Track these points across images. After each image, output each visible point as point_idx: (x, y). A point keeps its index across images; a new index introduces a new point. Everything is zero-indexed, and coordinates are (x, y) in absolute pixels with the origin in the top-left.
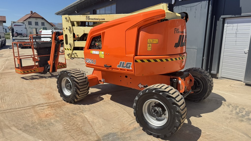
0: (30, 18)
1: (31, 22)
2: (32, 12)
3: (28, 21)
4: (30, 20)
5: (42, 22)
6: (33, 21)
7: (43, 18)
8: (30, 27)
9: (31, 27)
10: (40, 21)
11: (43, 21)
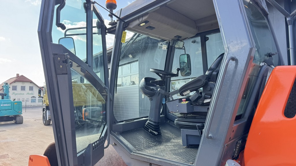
0: (15, 82)
1: (16, 86)
2: (18, 75)
3: (13, 86)
4: (15, 84)
5: (30, 87)
6: (19, 85)
7: (31, 82)
8: (14, 93)
9: (16, 93)
10: (27, 85)
11: (31, 85)
